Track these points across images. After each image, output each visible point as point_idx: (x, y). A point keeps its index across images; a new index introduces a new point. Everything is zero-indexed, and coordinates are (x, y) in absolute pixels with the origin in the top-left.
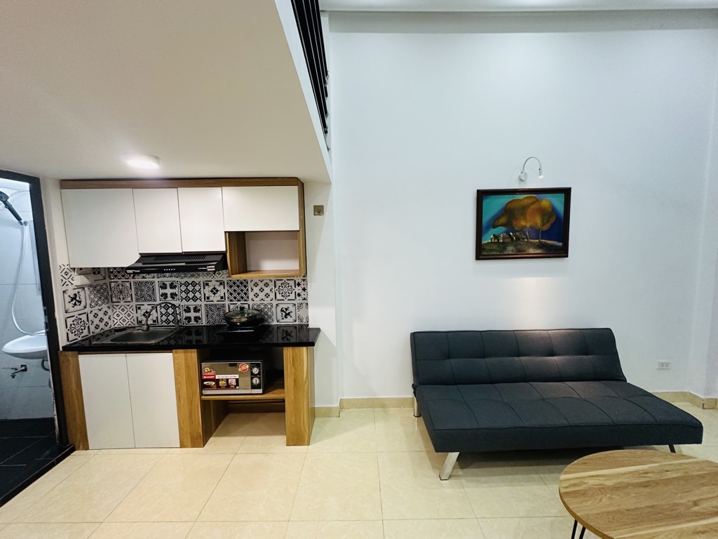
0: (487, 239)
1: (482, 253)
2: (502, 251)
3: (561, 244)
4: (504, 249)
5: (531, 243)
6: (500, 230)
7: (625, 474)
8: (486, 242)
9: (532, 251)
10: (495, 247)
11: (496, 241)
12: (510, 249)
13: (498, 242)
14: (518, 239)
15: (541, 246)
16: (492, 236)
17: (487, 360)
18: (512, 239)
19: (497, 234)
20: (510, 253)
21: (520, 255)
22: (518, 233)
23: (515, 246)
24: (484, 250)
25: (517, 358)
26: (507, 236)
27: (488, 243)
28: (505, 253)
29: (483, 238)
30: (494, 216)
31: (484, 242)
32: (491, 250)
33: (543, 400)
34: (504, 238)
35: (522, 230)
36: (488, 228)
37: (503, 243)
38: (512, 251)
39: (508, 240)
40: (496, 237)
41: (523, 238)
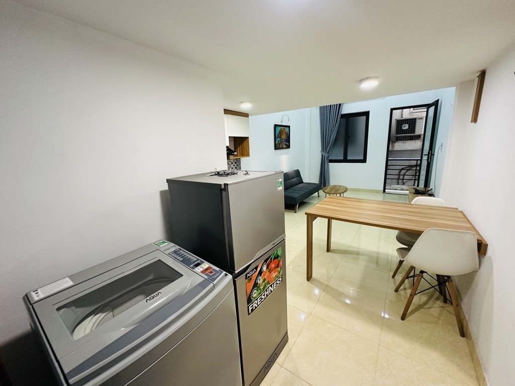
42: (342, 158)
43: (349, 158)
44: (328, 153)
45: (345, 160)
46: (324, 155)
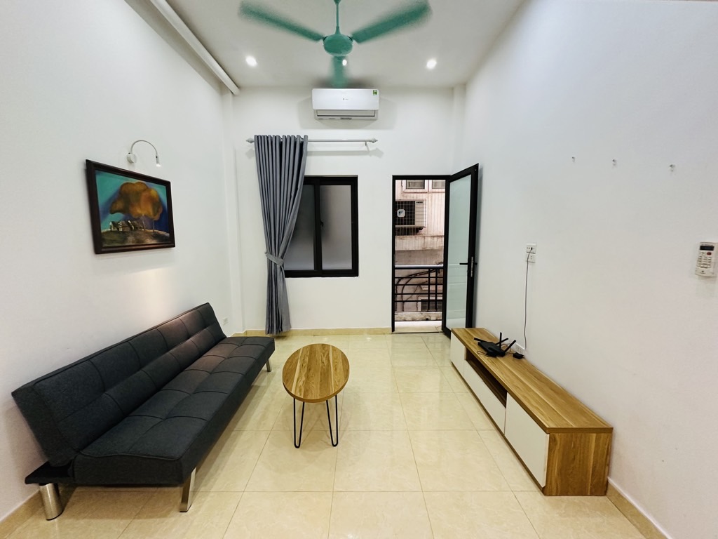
0: (106, 227)
1: (102, 245)
2: (123, 242)
3: (168, 235)
4: (125, 239)
5: (147, 233)
6: (118, 217)
7: (300, 372)
8: (106, 230)
9: (149, 241)
10: (115, 237)
11: (116, 230)
12: (131, 240)
13: (118, 232)
14: (136, 228)
15: (156, 236)
16: (111, 224)
17: (146, 368)
18: (131, 228)
19: (116, 221)
20: (131, 244)
21: (139, 247)
22: (135, 222)
23: (135, 236)
24: (104, 240)
25: (168, 353)
26: (126, 225)
27: (107, 232)
28: (127, 244)
29: (102, 226)
30: (110, 199)
31: (103, 231)
32: (113, 241)
33: (211, 373)
34: (123, 227)
35: (139, 219)
36: (106, 213)
37: (123, 232)
38: (133, 242)
39: (127, 229)
40: (115, 224)
41: (141, 228)
42: (310, 266)
43: (325, 266)
44: (282, 257)
45: (319, 272)
46: (274, 261)
